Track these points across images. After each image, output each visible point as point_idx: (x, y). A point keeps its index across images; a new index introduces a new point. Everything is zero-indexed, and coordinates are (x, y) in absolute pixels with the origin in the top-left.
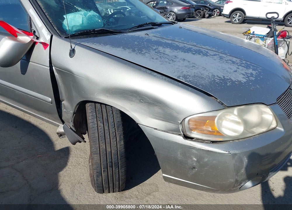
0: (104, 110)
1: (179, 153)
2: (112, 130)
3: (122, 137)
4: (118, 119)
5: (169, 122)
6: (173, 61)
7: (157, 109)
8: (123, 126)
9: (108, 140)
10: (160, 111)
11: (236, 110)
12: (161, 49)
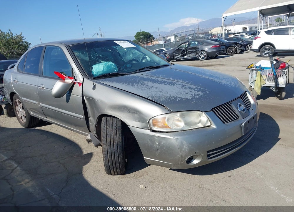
0: (111, 120)
1: (149, 140)
2: (115, 131)
3: (121, 135)
4: (119, 125)
5: (143, 123)
6: (149, 89)
7: (136, 115)
8: (122, 129)
9: (112, 137)
10: (138, 116)
11: (179, 114)
12: (146, 83)
